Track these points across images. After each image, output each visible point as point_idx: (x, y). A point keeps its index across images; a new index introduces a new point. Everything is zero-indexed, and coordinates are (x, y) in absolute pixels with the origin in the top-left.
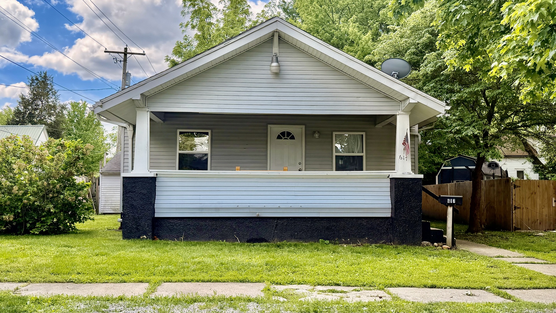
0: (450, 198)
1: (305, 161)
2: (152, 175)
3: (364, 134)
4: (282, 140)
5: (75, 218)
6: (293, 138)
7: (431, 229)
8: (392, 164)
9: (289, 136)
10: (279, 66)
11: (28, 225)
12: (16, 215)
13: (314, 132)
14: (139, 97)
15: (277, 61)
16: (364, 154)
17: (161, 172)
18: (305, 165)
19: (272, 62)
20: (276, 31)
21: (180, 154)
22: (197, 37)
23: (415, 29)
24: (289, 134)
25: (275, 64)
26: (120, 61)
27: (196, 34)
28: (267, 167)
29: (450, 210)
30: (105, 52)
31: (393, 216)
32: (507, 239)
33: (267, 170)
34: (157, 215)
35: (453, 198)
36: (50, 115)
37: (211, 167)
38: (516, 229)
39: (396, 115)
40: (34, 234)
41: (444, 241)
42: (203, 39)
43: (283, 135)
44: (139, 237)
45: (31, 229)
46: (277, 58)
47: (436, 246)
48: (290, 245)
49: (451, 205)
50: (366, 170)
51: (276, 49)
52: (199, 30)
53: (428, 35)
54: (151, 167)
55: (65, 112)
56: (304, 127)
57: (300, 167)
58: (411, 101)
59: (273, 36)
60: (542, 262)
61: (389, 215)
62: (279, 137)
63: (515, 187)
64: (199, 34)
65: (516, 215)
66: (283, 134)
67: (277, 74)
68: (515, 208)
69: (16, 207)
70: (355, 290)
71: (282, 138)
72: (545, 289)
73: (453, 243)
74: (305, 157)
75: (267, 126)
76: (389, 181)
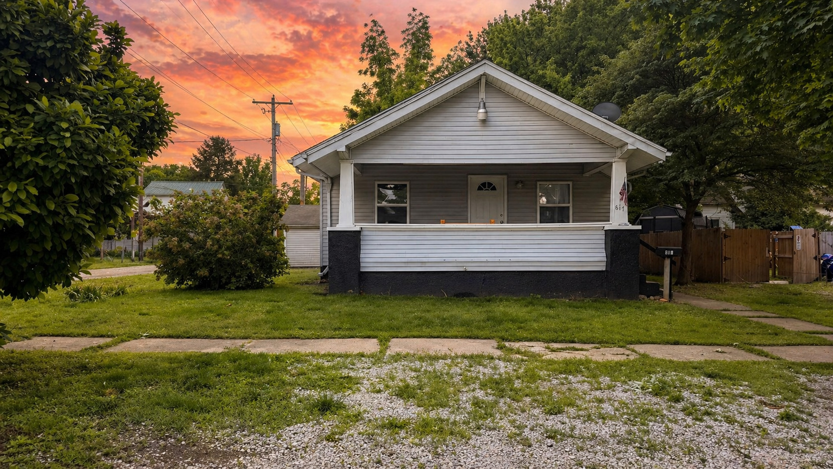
0: (668, 250)
1: (508, 212)
2: (357, 228)
3: (571, 183)
4: (483, 191)
5: (271, 273)
6: (494, 189)
7: (647, 282)
8: (607, 215)
9: (490, 186)
10: (486, 112)
11: (224, 281)
12: (211, 271)
13: (517, 182)
14: (343, 149)
15: (485, 107)
16: (570, 205)
17: (365, 225)
18: (508, 216)
19: (479, 108)
20: (484, 74)
21: (379, 208)
22: (376, 84)
23: (622, 72)
24: (490, 184)
25: (482, 110)
26: (269, 111)
27: (376, 81)
28: (467, 219)
29: (667, 262)
30: (254, 102)
31: (608, 269)
32: (722, 292)
33: (467, 223)
34: (362, 270)
35: (670, 250)
36: (226, 170)
37: (410, 220)
38: (726, 280)
39: (612, 163)
40: (230, 289)
41: (661, 294)
42: (383, 85)
43: (483, 186)
44: (345, 292)
45: (227, 283)
46: (484, 104)
47: (652, 300)
48: (501, 300)
49: (669, 256)
50: (573, 222)
51: (482, 95)
52: (378, 77)
53: (637, 76)
54: (357, 221)
55: (240, 167)
56: (505, 177)
57: (501, 219)
58: (630, 147)
59: (480, 79)
60: (774, 315)
61: (604, 269)
62: (480, 189)
63: (725, 236)
64: (378, 81)
65: (726, 266)
66: (484, 184)
67: (484, 122)
68: (726, 259)
69: (210, 262)
70: (595, 348)
71: (483, 189)
72: (798, 345)
73: (671, 296)
74: (508, 209)
75: (467, 177)
76: (603, 232)
